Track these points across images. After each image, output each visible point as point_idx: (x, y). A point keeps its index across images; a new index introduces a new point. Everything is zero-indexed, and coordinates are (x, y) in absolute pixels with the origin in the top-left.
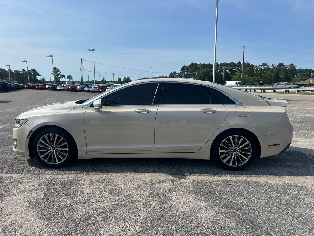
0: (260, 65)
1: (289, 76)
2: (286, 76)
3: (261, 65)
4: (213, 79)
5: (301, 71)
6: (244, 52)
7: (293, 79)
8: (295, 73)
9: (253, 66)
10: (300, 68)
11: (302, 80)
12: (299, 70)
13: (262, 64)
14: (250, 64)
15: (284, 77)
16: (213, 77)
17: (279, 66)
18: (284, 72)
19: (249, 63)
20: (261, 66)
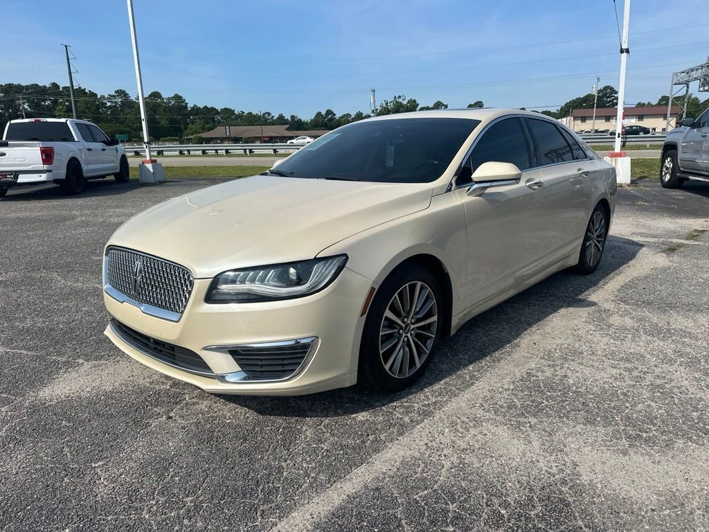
0: (110, 94)
1: (177, 122)
2: (172, 121)
3: (114, 94)
4: (144, 123)
5: (196, 110)
6: (68, 59)
7: (186, 128)
8: (187, 115)
9: (95, 95)
10: (195, 105)
11: (204, 129)
12: (192, 109)
13: (116, 92)
14: (87, 91)
15: (167, 122)
16: (143, 116)
17: (152, 98)
18: (165, 111)
19: (83, 88)
20: (114, 96)
